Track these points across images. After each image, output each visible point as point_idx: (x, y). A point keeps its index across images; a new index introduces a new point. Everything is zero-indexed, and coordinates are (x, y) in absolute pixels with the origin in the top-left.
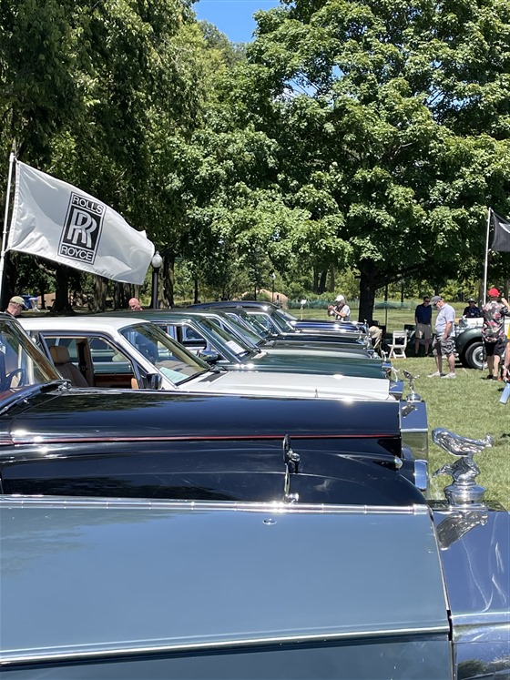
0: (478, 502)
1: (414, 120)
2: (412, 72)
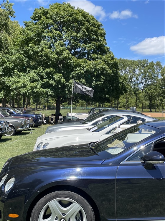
1: (63, 53)
2: (65, 39)
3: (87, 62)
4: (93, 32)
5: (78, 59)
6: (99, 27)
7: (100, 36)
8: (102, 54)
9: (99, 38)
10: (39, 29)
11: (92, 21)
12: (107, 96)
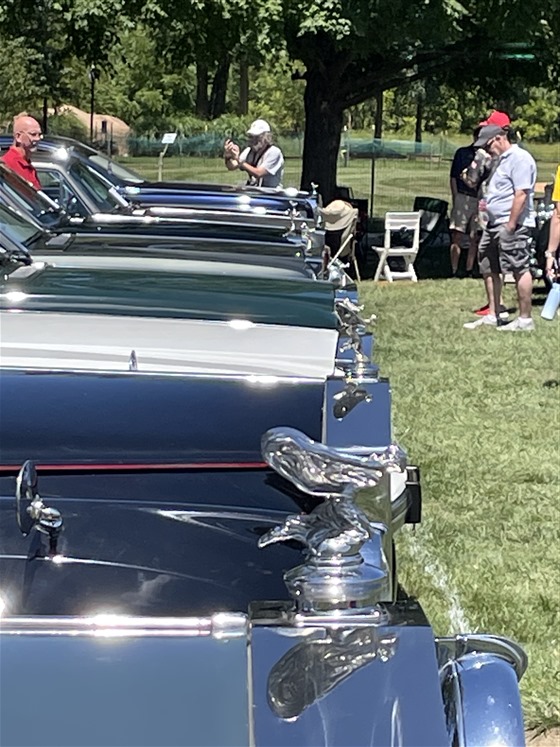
0: (365, 604)
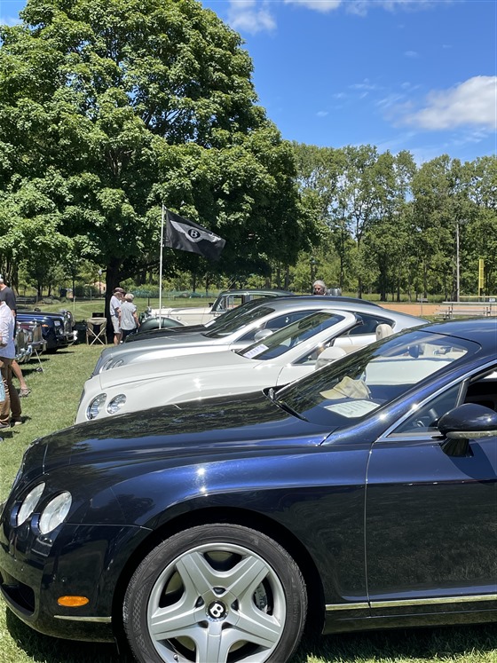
1: (125, 127)
2: (129, 84)
3: (199, 154)
4: (216, 62)
5: (170, 143)
6: (233, 46)
7: (235, 73)
8: (243, 130)
9: (233, 81)
10: (46, 51)
11: (211, 29)
12: (263, 255)
